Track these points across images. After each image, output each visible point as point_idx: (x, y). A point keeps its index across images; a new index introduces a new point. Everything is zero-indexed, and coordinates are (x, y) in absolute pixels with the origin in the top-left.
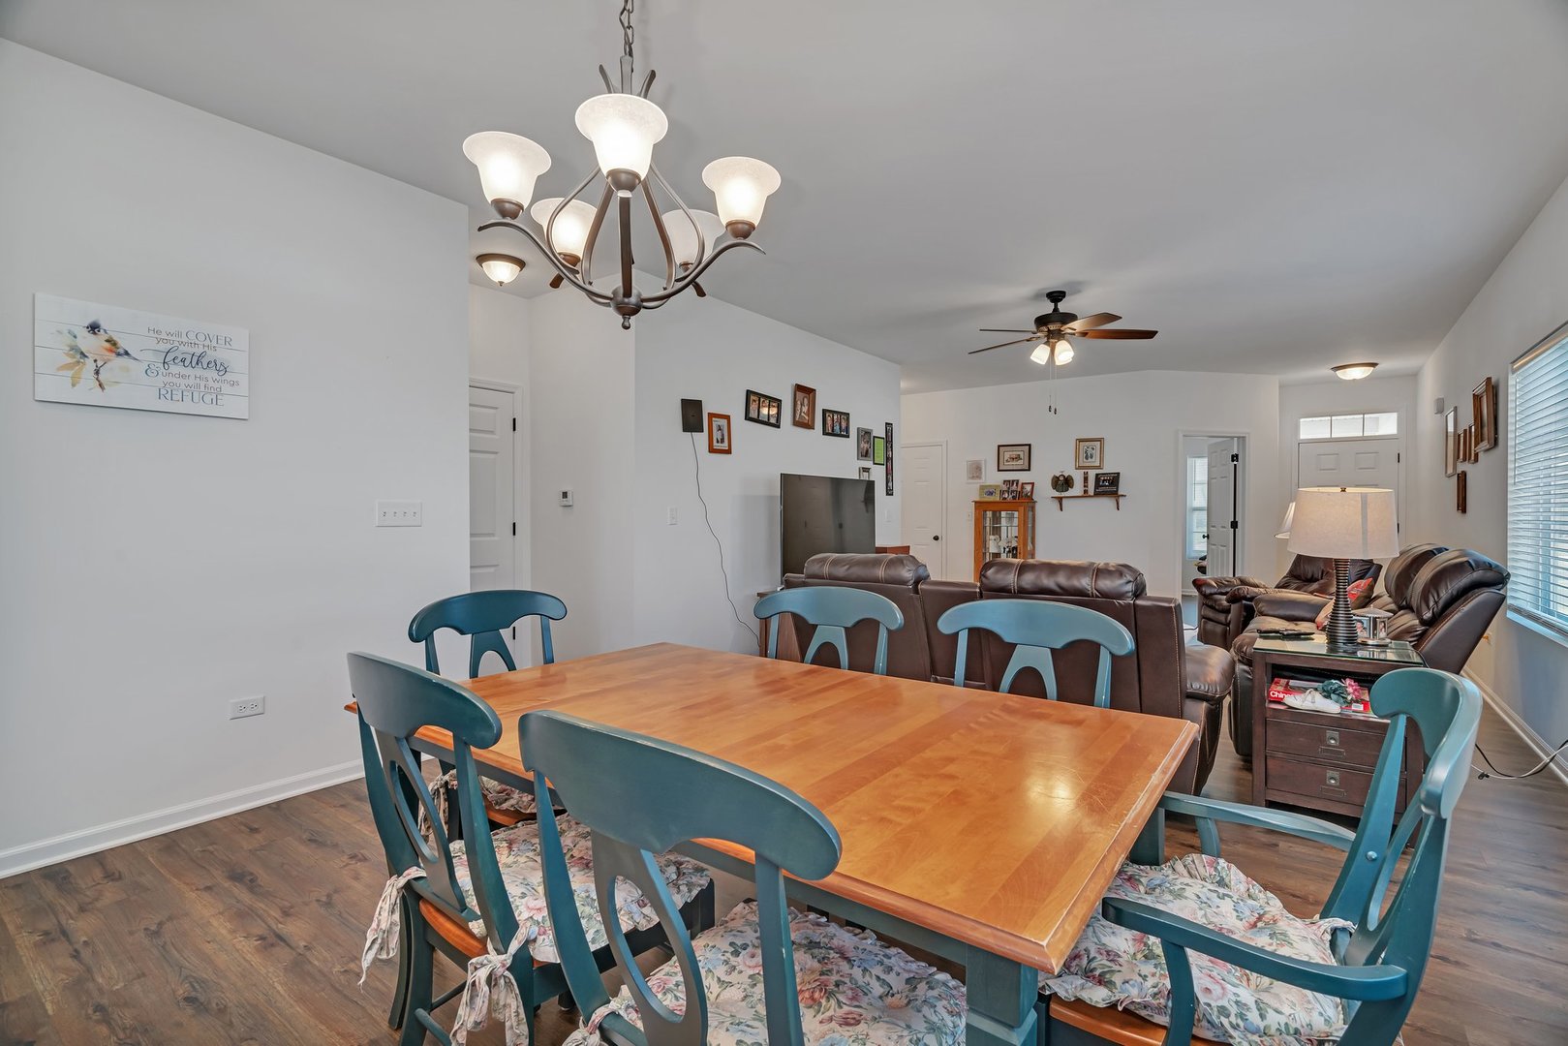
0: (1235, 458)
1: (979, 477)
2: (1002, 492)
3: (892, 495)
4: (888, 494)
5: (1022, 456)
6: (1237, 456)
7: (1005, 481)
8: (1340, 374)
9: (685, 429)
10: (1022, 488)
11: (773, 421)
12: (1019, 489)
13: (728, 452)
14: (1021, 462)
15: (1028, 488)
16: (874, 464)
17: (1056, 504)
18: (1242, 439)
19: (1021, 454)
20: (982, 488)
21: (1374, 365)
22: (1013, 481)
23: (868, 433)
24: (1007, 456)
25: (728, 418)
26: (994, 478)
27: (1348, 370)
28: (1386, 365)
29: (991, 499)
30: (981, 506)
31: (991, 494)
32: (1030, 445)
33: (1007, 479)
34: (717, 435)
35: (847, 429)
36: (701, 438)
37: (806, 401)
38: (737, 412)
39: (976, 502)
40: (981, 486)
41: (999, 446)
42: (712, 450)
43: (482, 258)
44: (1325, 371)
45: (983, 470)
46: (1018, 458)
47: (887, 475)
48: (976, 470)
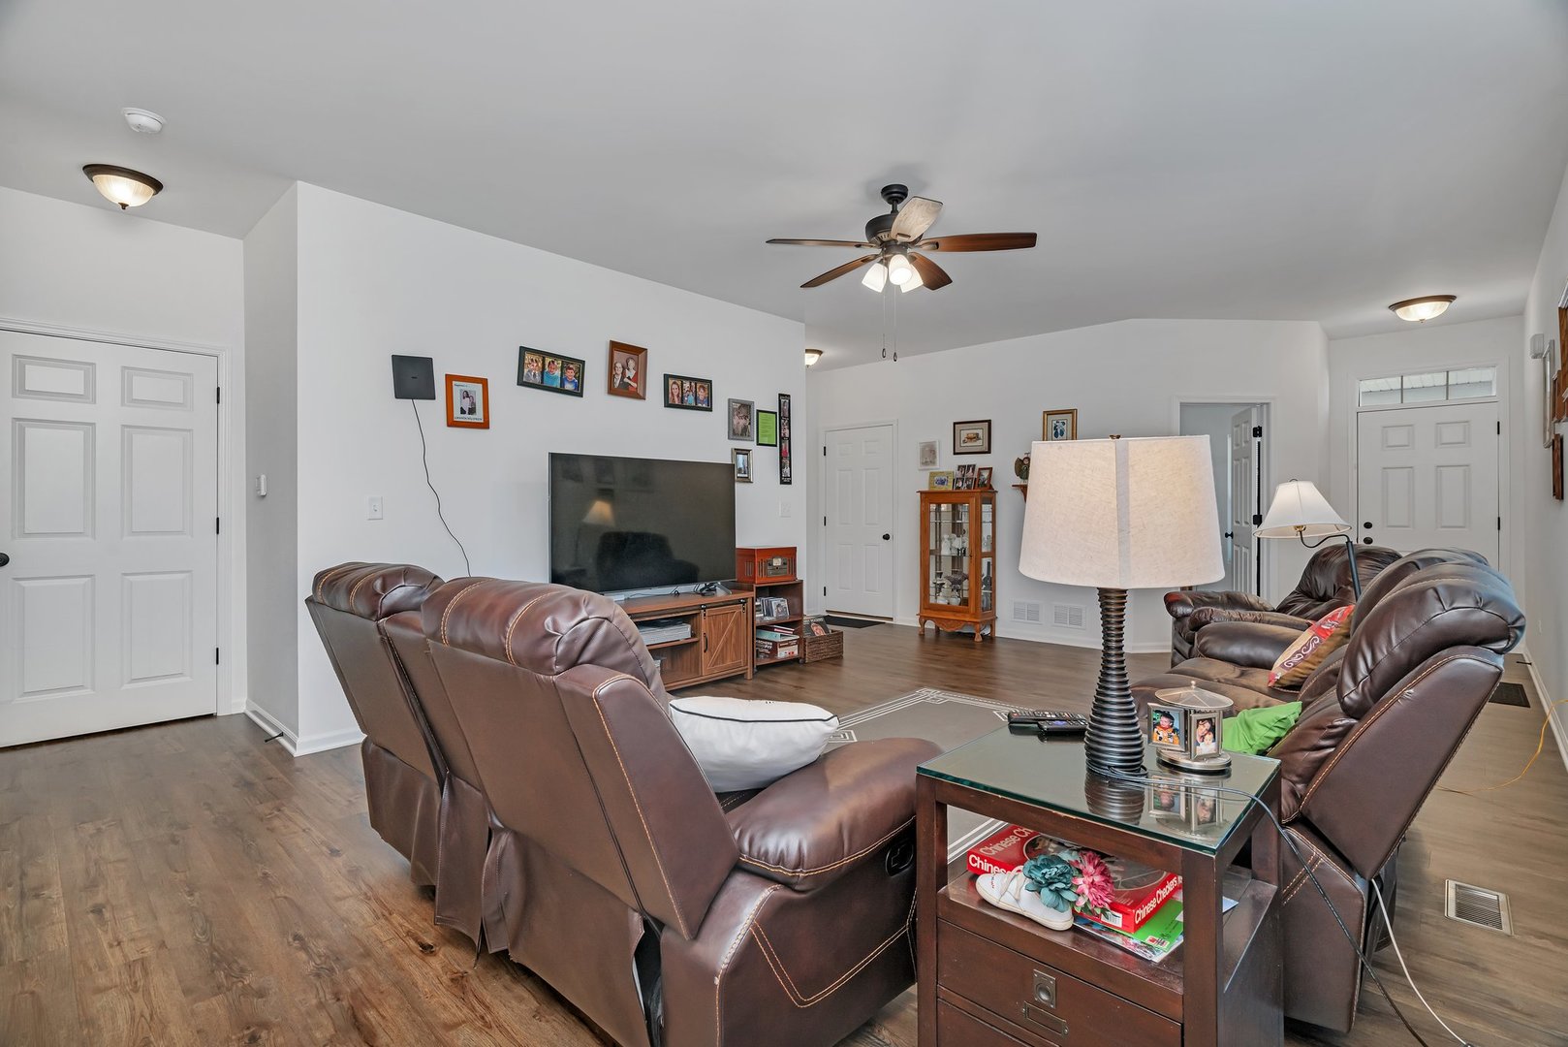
0: (1258, 432)
1: (933, 462)
2: (956, 481)
3: (790, 483)
4: (782, 482)
5: (981, 435)
6: (1260, 429)
7: (959, 467)
8: (1400, 312)
9: (400, 393)
10: (980, 474)
11: (569, 387)
12: (975, 476)
13: (485, 425)
14: (979, 443)
15: (985, 474)
16: (759, 444)
17: (1018, 493)
18: (1264, 406)
19: (980, 432)
20: (932, 475)
21: (1449, 298)
22: (969, 466)
23: (746, 406)
24: (964, 434)
25: (484, 382)
26: (948, 463)
27: (1412, 308)
28: (1467, 299)
29: (943, 488)
30: (927, 497)
31: (942, 482)
32: (989, 422)
33: (963, 464)
34: (458, 402)
35: (709, 399)
36: (433, 410)
37: (632, 364)
38: (502, 375)
39: (921, 493)
40: (931, 473)
41: (955, 424)
42: (452, 423)
43: (92, 170)
44: (1379, 312)
45: (938, 454)
46: (976, 437)
47: (781, 458)
48: (929, 453)
